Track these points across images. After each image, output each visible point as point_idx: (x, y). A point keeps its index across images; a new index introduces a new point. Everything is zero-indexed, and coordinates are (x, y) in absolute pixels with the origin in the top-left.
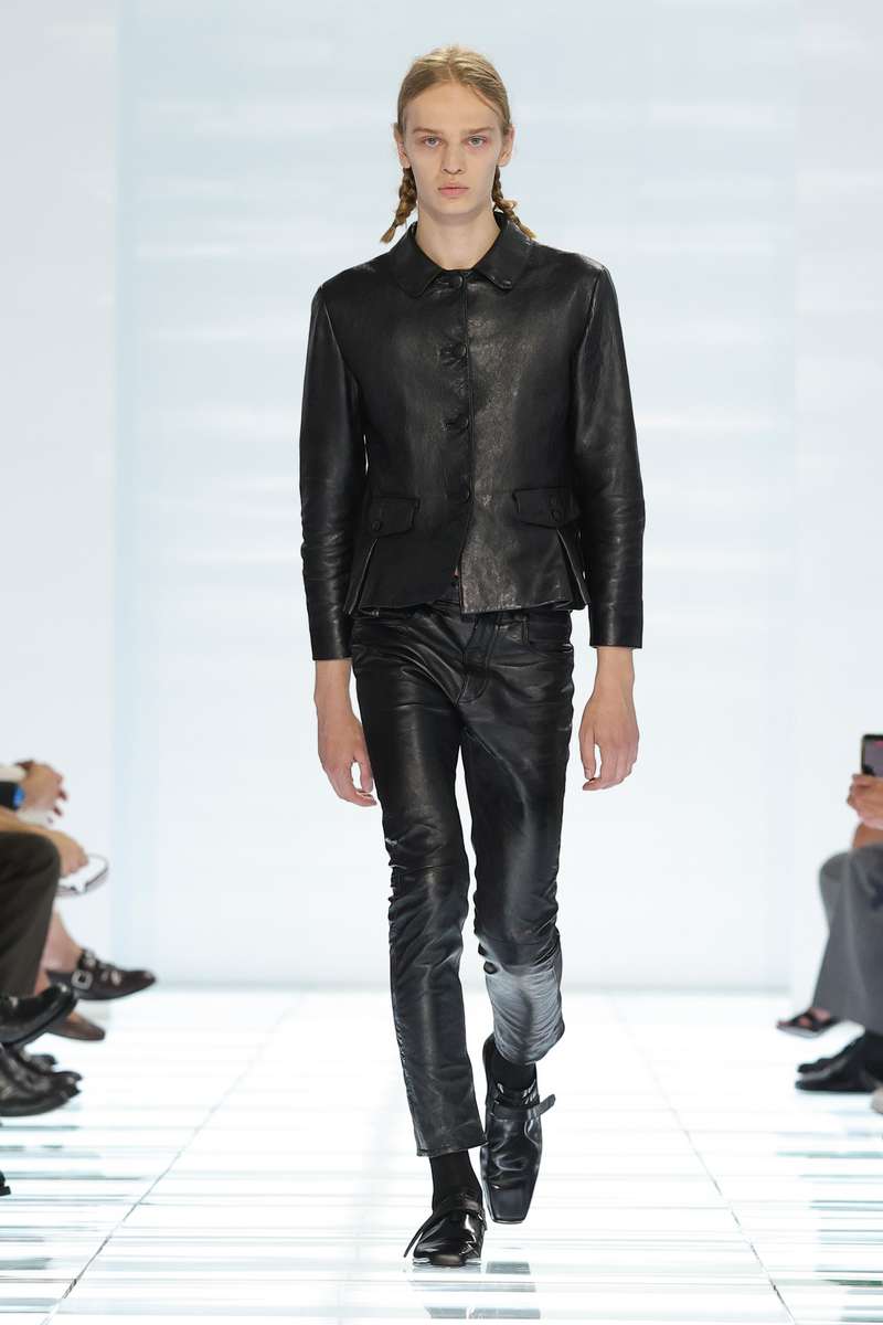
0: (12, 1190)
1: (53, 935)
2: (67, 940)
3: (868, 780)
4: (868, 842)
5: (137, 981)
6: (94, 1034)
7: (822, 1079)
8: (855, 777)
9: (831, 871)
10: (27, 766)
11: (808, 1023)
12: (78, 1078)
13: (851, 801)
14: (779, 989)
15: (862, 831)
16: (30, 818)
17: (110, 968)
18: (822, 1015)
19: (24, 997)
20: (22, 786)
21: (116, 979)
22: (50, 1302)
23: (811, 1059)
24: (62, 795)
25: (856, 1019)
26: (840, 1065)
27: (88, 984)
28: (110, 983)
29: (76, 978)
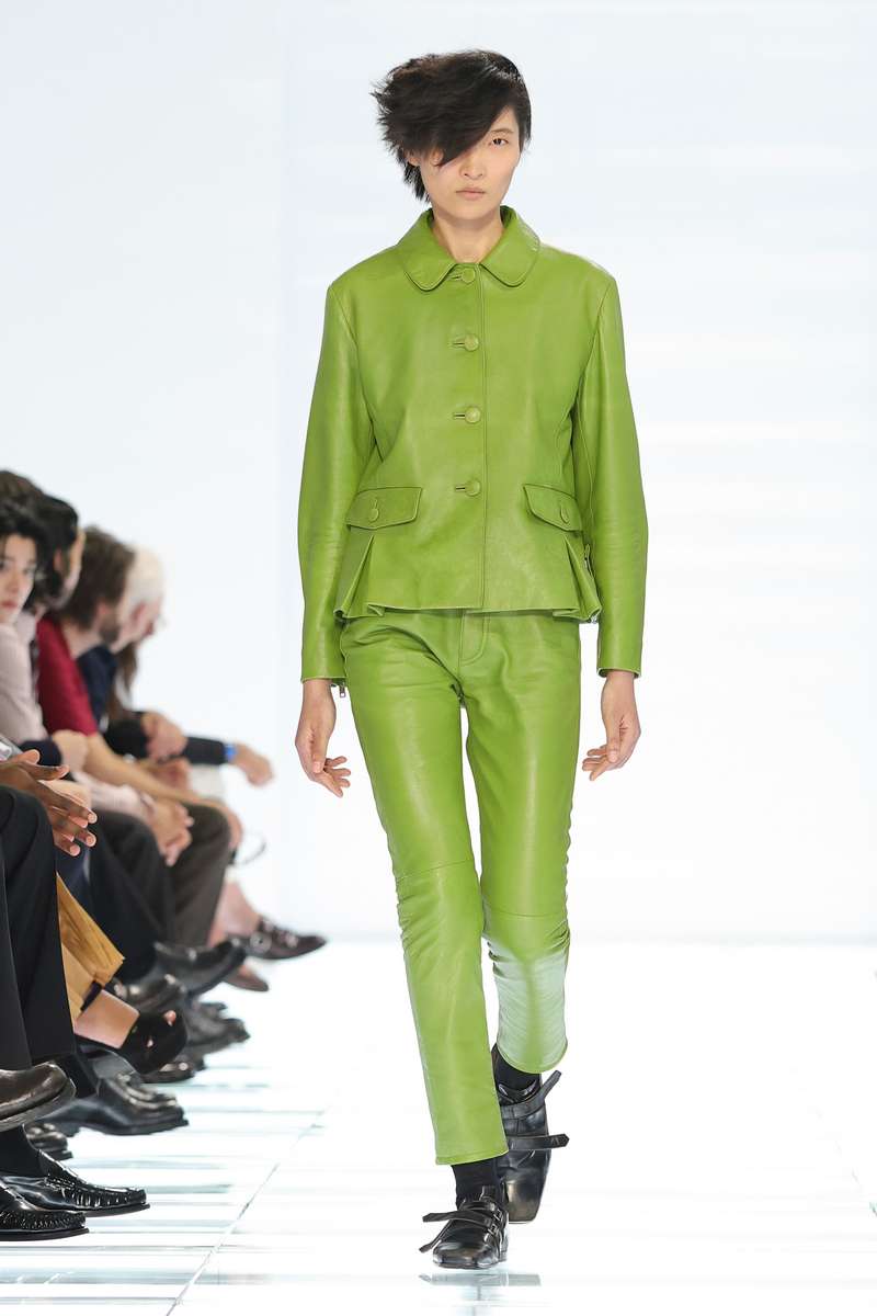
0: (190, 1122)
2: (244, 909)
5: (310, 944)
6: (259, 986)
17: (286, 932)
19: (202, 949)
21: (292, 941)
22: (225, 1224)
27: (267, 945)
28: (285, 945)
29: (255, 940)
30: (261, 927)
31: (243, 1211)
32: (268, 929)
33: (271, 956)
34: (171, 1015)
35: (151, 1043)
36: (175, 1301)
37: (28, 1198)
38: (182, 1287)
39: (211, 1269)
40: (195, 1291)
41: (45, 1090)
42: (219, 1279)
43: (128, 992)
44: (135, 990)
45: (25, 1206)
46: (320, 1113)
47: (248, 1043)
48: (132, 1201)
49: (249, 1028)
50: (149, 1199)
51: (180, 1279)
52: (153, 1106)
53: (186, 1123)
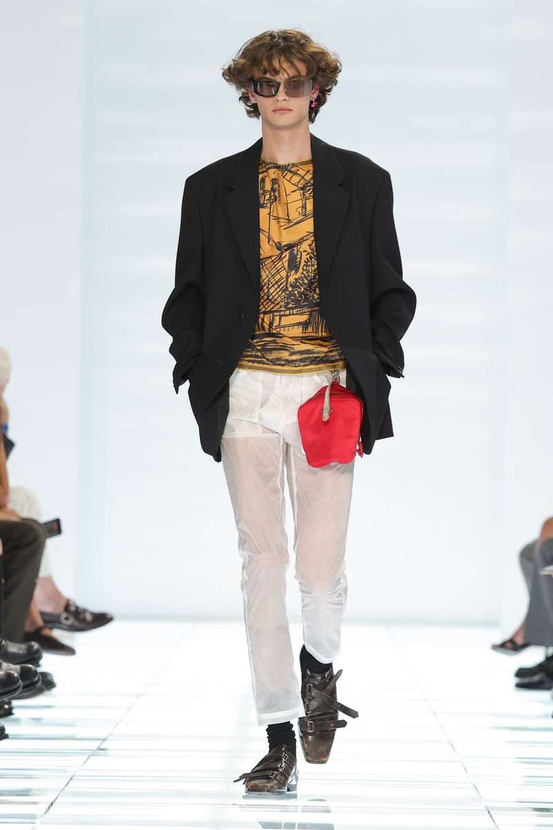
2: (55, 594)
5: (101, 619)
9: (527, 554)
11: (511, 646)
17: (85, 611)
18: (520, 641)
21: (89, 617)
22: (35, 817)
27: (71, 621)
28: (84, 620)
29: (63, 617)
30: (67, 607)
31: (49, 808)
32: (73, 609)
33: (73, 629)
46: (104, 740)
47: (54, 691)
49: (56, 679)
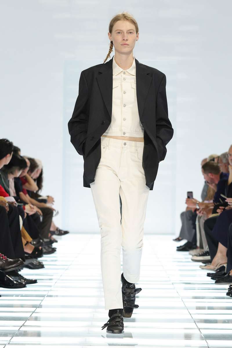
1: (52, 225)
2: (54, 226)
3: (189, 199)
4: (189, 209)
5: (66, 233)
6: (56, 241)
7: (181, 249)
8: (187, 199)
9: (182, 215)
10: (48, 196)
11: (178, 240)
12: (56, 248)
13: (186, 203)
14: (173, 234)
15: (187, 208)
16: (48, 205)
17: (62, 230)
18: (180, 238)
20: (48, 200)
21: (63, 232)
23: (179, 246)
24: (54, 201)
25: (186, 239)
26: (183, 247)
27: (58, 233)
28: (61, 233)
29: (56, 232)
31: (55, 284)
32: (58, 230)
33: (59, 235)
34: (40, 248)
35: (37, 253)
36: (42, 300)
37: (16, 281)
38: (43, 298)
39: (49, 294)
40: (46, 298)
41: (18, 263)
42: (51, 296)
43: (33, 243)
44: (35, 243)
45: (15, 282)
48: (35, 282)
50: (38, 281)
51: (43, 296)
52: (38, 264)
53: (44, 267)
